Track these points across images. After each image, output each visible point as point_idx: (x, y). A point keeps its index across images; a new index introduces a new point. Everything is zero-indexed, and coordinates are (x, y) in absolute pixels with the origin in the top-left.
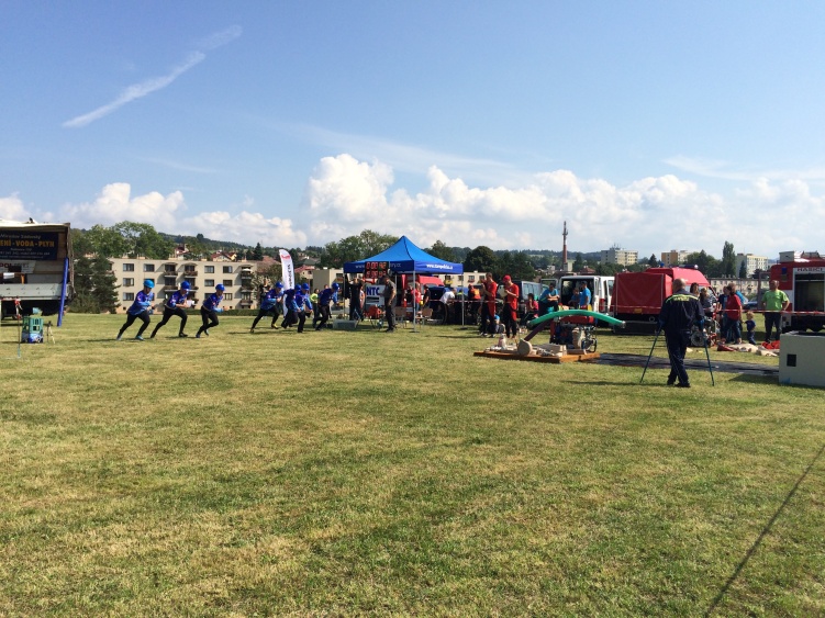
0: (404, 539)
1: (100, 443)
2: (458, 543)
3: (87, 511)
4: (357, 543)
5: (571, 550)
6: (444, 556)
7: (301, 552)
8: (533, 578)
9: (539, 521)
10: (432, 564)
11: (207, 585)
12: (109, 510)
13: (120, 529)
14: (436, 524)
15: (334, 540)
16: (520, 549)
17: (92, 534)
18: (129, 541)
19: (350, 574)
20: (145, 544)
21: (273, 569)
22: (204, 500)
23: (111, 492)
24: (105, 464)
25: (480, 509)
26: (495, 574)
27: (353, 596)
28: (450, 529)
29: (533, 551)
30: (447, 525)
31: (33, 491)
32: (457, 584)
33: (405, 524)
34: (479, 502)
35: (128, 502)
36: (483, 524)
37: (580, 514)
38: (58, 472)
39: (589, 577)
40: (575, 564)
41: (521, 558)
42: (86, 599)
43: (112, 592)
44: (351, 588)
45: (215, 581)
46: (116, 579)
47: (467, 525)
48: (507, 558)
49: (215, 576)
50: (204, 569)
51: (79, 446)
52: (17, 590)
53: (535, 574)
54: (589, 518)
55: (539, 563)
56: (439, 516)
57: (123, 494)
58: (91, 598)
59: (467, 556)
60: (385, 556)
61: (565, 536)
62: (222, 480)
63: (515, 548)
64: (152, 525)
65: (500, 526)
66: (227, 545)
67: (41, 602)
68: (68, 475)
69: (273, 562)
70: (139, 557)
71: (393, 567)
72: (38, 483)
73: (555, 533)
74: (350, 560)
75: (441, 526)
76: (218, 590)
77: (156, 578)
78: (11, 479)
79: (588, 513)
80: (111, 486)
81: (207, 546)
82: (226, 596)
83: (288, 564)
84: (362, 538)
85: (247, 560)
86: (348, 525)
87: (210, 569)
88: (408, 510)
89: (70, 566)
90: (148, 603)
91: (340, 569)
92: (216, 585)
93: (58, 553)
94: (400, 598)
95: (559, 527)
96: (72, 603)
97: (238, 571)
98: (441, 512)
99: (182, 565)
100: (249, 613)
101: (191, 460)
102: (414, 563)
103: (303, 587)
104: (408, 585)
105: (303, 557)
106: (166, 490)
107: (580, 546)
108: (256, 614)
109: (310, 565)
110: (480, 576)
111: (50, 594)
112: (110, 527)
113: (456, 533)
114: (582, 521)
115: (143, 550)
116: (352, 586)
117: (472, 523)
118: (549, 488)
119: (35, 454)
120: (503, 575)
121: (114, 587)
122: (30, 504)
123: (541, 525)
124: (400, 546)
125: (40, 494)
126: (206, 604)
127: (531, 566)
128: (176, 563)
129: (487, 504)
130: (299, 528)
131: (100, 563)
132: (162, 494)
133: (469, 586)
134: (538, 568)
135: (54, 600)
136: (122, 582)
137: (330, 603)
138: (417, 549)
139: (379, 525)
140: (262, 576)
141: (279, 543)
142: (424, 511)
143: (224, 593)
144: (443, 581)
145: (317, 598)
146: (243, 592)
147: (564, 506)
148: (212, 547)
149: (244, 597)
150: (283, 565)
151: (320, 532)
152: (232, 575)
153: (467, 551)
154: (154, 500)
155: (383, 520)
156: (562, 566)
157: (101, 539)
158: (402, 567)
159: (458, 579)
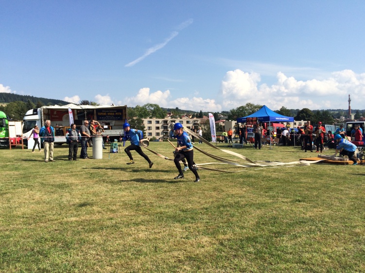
0: (261, 243)
1: (137, 193)
2: (287, 247)
3: (131, 220)
4: (239, 242)
5: (344, 255)
6: (279, 252)
7: (215, 244)
8: (323, 267)
9: (328, 241)
10: (273, 255)
11: (176, 254)
12: (139, 220)
13: (143, 228)
14: (277, 238)
15: (229, 240)
16: (318, 253)
17: (133, 229)
18: (146, 233)
19: (235, 256)
20: (152, 235)
21: (202, 250)
22: (175, 219)
23: (141, 213)
24: (138, 202)
25: (299, 233)
26: (304, 263)
27: (236, 265)
28: (283, 240)
29: (325, 254)
30: (282, 238)
31: (112, 211)
32: (285, 266)
33: (261, 236)
34: (298, 229)
35: (147, 217)
36: (299, 240)
37: (350, 239)
38: (122, 204)
39: (353, 269)
40: (346, 262)
41: (318, 257)
42: (130, 254)
43: (139, 253)
44: (235, 262)
45: (179, 252)
46: (141, 247)
47: (291, 240)
48: (311, 256)
49: (178, 250)
50: (175, 247)
51: (130, 194)
52: (105, 248)
53: (324, 265)
54: (355, 241)
55: (327, 260)
56: (278, 234)
57: (144, 214)
58: (132, 254)
59: (291, 253)
60: (251, 250)
61: (342, 248)
62: (183, 211)
63: (315, 252)
64: (155, 227)
65: (308, 241)
66: (184, 238)
67: (114, 254)
68: (125, 205)
69: (203, 247)
70: (150, 240)
71: (255, 254)
72: (114, 208)
73: (336, 247)
74: (235, 250)
75: (278, 238)
76: (180, 256)
77: (156, 249)
78: (105, 205)
79: (355, 238)
80: (140, 211)
81: (176, 238)
82: (183, 259)
83: (209, 248)
84: (241, 240)
85: (192, 245)
86: (235, 234)
87: (177, 247)
88: (263, 230)
89: (124, 241)
90: (152, 258)
91: (231, 253)
92: (179, 254)
93: (121, 235)
94: (258, 268)
95: (339, 244)
96: (125, 255)
97: (188, 249)
98: (279, 232)
99: (166, 244)
100: (192, 268)
101: (171, 202)
102: (265, 254)
103: (215, 259)
104: (262, 263)
105: (215, 246)
106: (161, 214)
107: (349, 254)
108: (194, 268)
109: (218, 250)
110: (297, 263)
111: (117, 251)
112: (139, 227)
113: (286, 242)
114: (352, 242)
115: (152, 237)
116: (236, 261)
117: (294, 239)
118: (334, 225)
119: (114, 196)
120: (308, 264)
121: (140, 251)
122: (111, 216)
123: (329, 242)
124: (259, 246)
125: (115, 212)
126: (175, 261)
127: (323, 261)
128: (164, 243)
129: (302, 230)
130: (214, 234)
131: (135, 241)
132: (159, 215)
133: (290, 267)
134: (326, 262)
135: (119, 253)
136: (143, 249)
137: (226, 267)
138: (267, 248)
139: (249, 235)
140: (198, 252)
141: (205, 239)
142: (270, 231)
143: (182, 257)
144: (278, 263)
145: (221, 264)
146: (190, 258)
147: (342, 234)
148: (178, 238)
149: (190, 261)
150: (206, 249)
151: (223, 236)
152: (185, 251)
153: (291, 251)
154: (156, 217)
155: (251, 233)
156: (339, 262)
157: (136, 232)
158: (259, 255)
159: (285, 263)
